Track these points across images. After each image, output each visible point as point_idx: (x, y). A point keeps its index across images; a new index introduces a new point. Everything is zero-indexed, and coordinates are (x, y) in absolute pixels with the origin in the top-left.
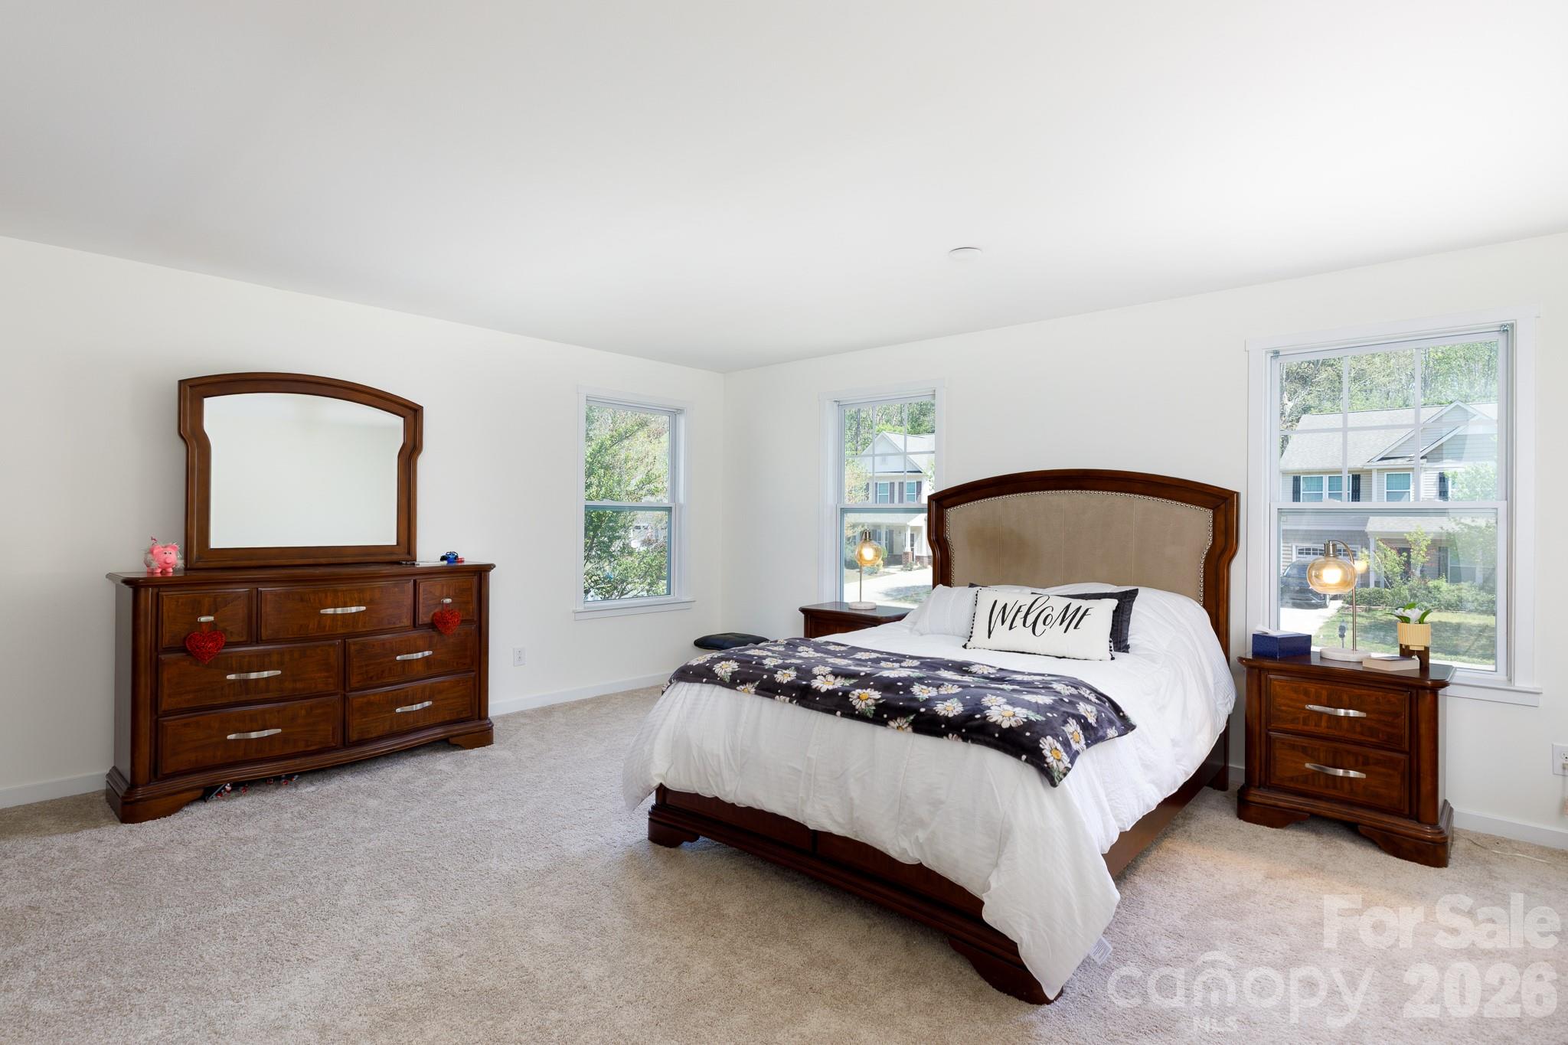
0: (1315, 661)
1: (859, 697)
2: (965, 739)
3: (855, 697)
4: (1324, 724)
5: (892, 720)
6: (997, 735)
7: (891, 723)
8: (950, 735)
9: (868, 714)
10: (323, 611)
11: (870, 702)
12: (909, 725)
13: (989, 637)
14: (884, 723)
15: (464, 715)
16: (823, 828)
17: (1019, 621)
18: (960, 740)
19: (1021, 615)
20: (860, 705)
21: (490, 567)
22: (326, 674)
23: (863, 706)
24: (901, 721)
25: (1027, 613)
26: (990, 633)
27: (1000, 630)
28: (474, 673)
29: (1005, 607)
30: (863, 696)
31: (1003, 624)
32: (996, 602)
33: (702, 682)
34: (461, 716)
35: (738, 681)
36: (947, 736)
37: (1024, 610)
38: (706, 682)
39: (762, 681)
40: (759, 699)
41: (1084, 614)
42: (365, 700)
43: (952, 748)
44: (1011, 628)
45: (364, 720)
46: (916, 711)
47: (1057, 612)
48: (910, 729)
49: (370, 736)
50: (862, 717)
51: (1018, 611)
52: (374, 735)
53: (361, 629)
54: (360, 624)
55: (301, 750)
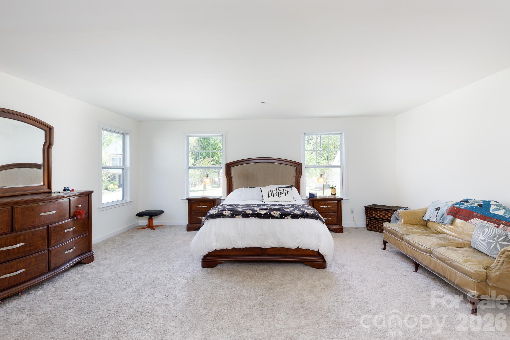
0: (318, 198)
1: (274, 214)
2: (304, 218)
3: (273, 214)
4: (323, 210)
5: (285, 217)
6: (311, 216)
7: (286, 218)
8: (301, 218)
9: (279, 217)
10: (41, 214)
11: (278, 214)
12: (290, 217)
13: (269, 199)
14: (284, 218)
15: (85, 251)
16: (270, 246)
17: (275, 194)
18: (303, 218)
19: (275, 193)
20: (275, 215)
21: (92, 192)
22: (42, 241)
23: (277, 215)
24: (288, 217)
25: (276, 192)
26: (269, 198)
27: (271, 197)
28: (87, 234)
29: (271, 191)
30: (276, 213)
31: (272, 195)
32: (268, 190)
33: (221, 218)
34: (84, 251)
35: (234, 215)
36: (300, 218)
37: (275, 191)
38: (222, 218)
39: (243, 214)
40: (243, 219)
41: (288, 191)
42: (56, 250)
43: (301, 220)
44: (274, 196)
45: (56, 258)
46: (291, 214)
47: (282, 191)
48: (291, 218)
49: (58, 265)
50: (277, 218)
51: (274, 192)
52: (59, 264)
53: (54, 220)
54: (54, 219)
55: (33, 276)
